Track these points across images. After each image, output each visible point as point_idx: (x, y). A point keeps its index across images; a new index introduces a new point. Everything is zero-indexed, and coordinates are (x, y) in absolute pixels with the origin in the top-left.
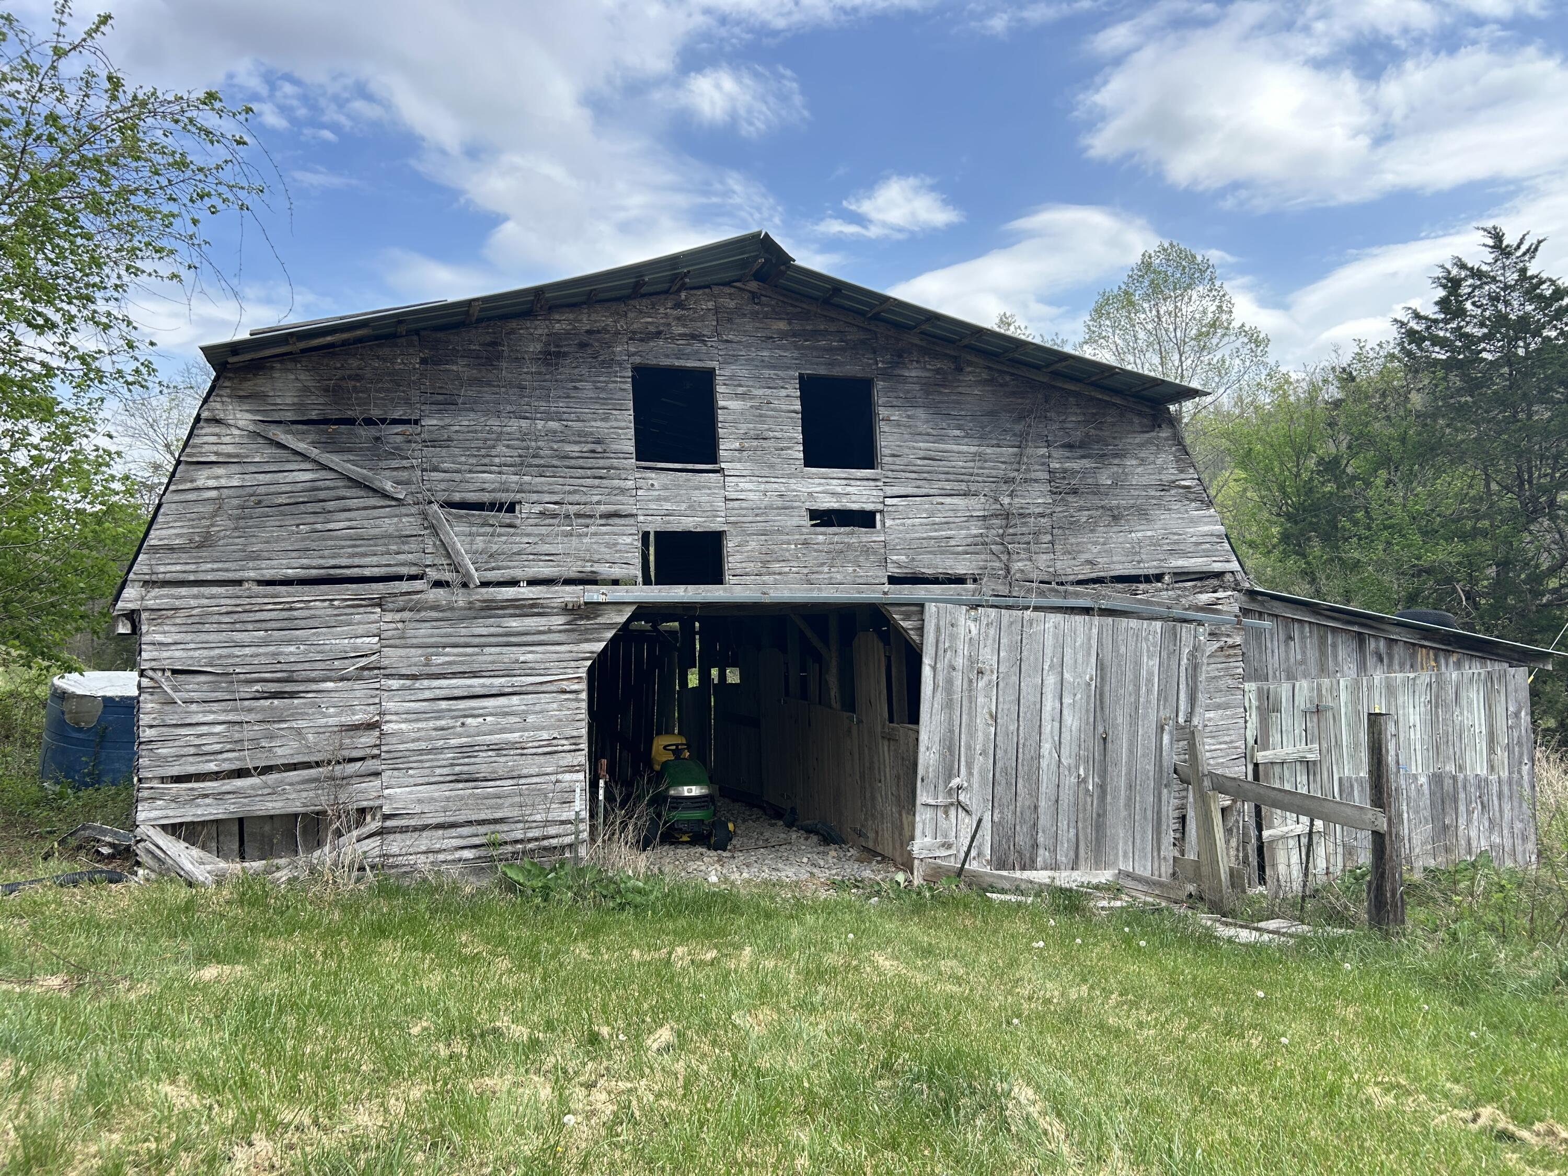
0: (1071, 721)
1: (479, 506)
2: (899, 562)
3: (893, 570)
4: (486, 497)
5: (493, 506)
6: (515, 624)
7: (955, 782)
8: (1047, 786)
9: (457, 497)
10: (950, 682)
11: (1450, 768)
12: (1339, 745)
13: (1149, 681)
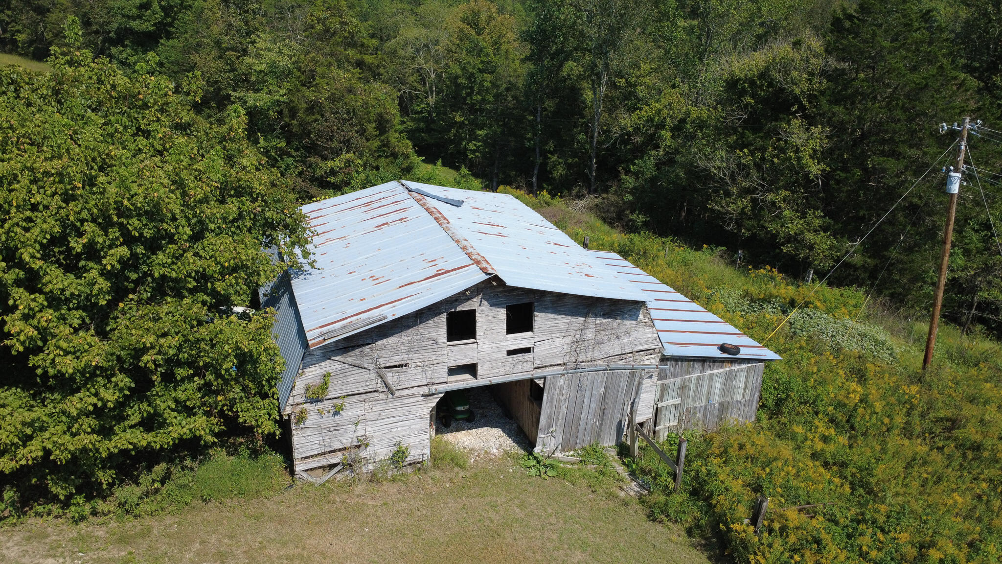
0: (593, 405)
1: (395, 367)
2: (538, 363)
3: (536, 366)
4: (397, 363)
5: (399, 366)
6: (407, 401)
7: (551, 430)
8: (582, 426)
9: (387, 365)
10: (552, 399)
11: (728, 399)
12: (688, 397)
13: (623, 389)
